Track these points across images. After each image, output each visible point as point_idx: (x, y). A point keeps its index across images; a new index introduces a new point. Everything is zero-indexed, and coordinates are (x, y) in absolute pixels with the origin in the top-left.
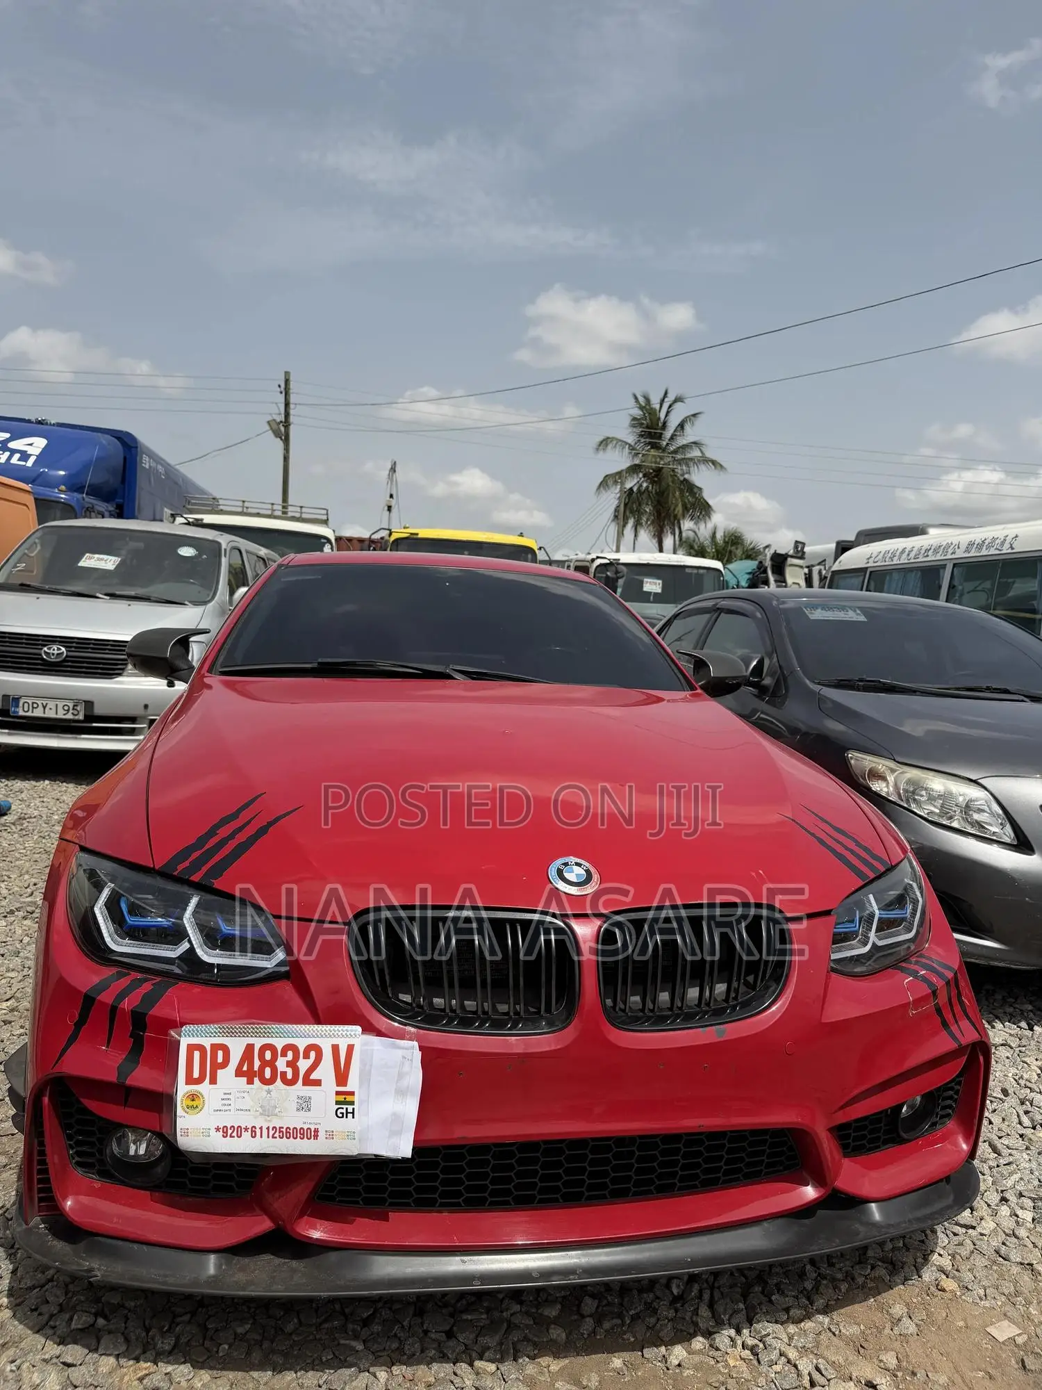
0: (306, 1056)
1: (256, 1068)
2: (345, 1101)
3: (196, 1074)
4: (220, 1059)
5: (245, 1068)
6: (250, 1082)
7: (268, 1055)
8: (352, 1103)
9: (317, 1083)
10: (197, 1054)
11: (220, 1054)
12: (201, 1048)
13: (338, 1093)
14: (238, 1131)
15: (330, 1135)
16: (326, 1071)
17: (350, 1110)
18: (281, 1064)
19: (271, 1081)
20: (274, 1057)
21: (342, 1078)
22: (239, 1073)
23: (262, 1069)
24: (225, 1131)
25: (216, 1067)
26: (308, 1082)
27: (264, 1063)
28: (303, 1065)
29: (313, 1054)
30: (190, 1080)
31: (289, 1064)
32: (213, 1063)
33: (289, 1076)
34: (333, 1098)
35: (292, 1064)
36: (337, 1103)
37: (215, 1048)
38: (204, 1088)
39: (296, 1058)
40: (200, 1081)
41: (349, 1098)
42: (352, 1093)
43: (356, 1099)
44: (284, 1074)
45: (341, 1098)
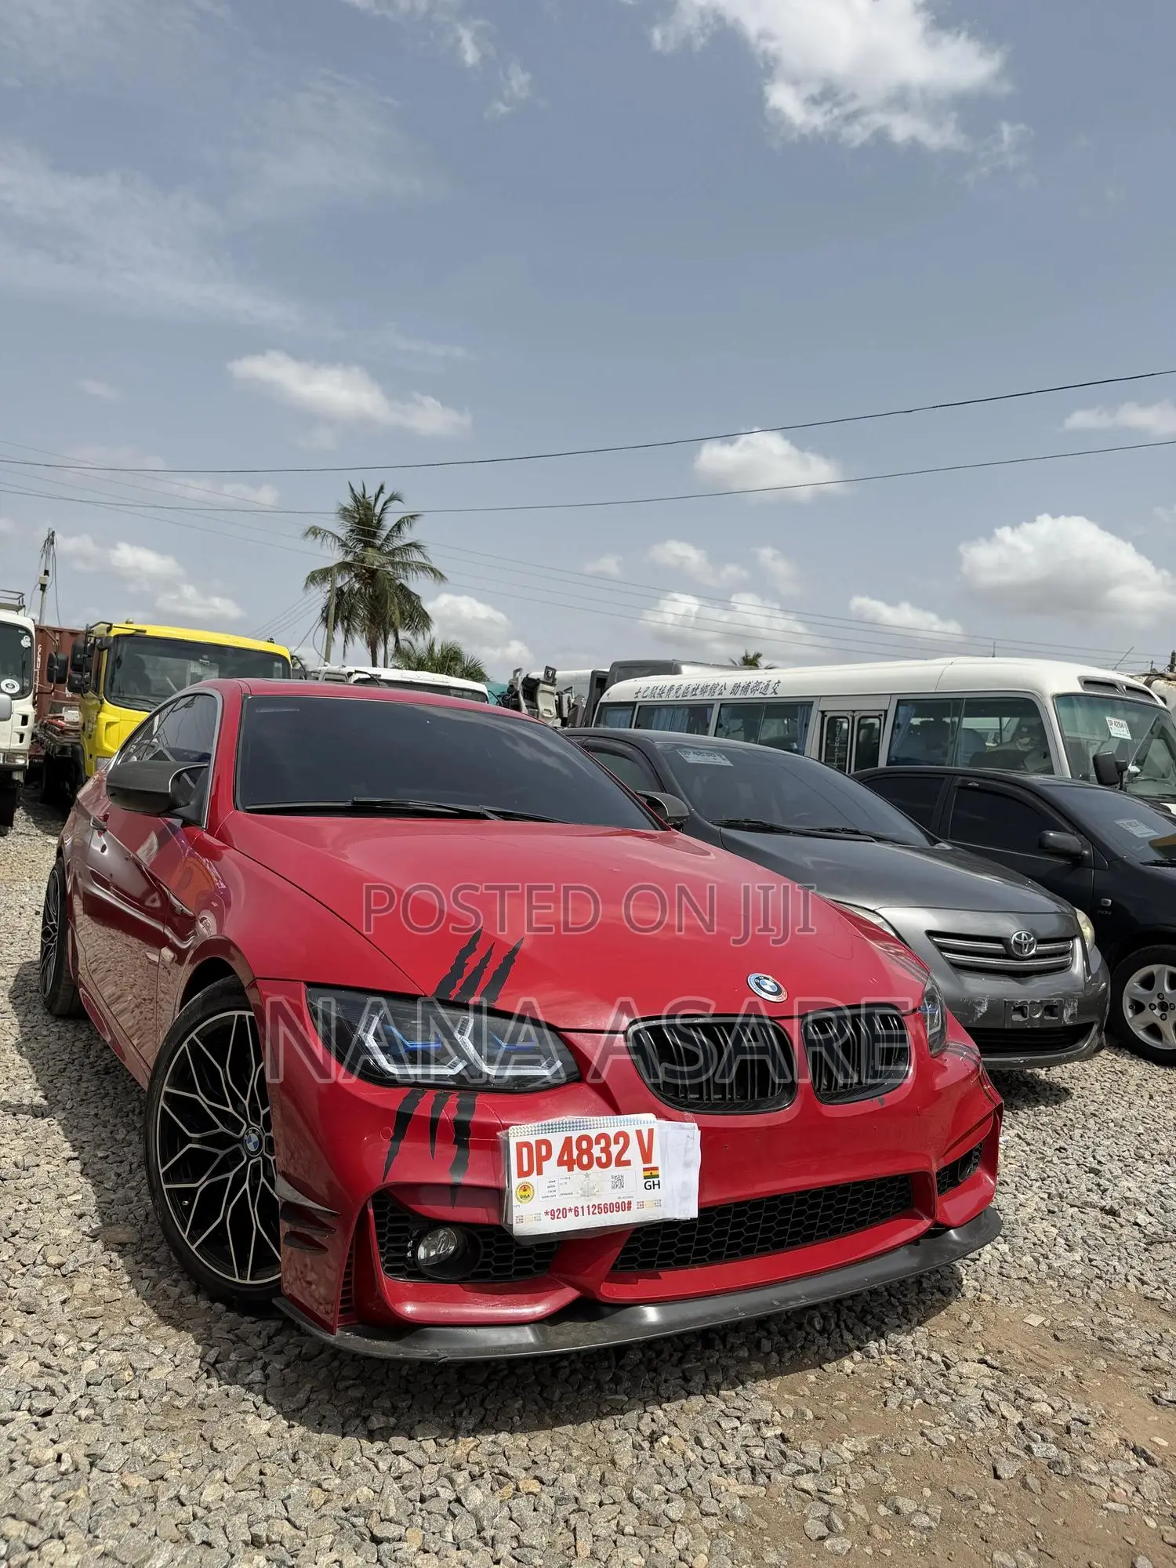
0: (617, 1142)
1: (575, 1157)
2: (651, 1174)
3: (526, 1168)
4: (544, 1153)
5: (565, 1158)
6: (571, 1169)
7: (584, 1145)
8: (657, 1176)
9: (628, 1163)
10: (525, 1150)
11: (544, 1148)
12: (528, 1145)
13: (645, 1170)
14: (564, 1213)
15: (641, 1205)
16: (633, 1153)
17: (656, 1182)
18: (596, 1151)
19: (589, 1166)
20: (590, 1146)
21: (647, 1156)
22: (560, 1163)
23: (580, 1156)
24: (553, 1214)
25: (542, 1159)
26: (620, 1163)
27: (581, 1152)
28: (615, 1149)
29: (621, 1140)
30: (521, 1174)
31: (603, 1150)
32: (538, 1155)
33: (604, 1160)
34: (642, 1174)
35: (606, 1150)
36: (645, 1178)
37: (539, 1143)
38: (533, 1179)
39: (608, 1144)
40: (529, 1173)
41: (654, 1173)
42: (656, 1169)
43: (660, 1172)
44: (599, 1159)
45: (648, 1173)
